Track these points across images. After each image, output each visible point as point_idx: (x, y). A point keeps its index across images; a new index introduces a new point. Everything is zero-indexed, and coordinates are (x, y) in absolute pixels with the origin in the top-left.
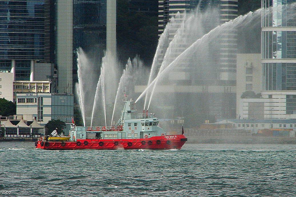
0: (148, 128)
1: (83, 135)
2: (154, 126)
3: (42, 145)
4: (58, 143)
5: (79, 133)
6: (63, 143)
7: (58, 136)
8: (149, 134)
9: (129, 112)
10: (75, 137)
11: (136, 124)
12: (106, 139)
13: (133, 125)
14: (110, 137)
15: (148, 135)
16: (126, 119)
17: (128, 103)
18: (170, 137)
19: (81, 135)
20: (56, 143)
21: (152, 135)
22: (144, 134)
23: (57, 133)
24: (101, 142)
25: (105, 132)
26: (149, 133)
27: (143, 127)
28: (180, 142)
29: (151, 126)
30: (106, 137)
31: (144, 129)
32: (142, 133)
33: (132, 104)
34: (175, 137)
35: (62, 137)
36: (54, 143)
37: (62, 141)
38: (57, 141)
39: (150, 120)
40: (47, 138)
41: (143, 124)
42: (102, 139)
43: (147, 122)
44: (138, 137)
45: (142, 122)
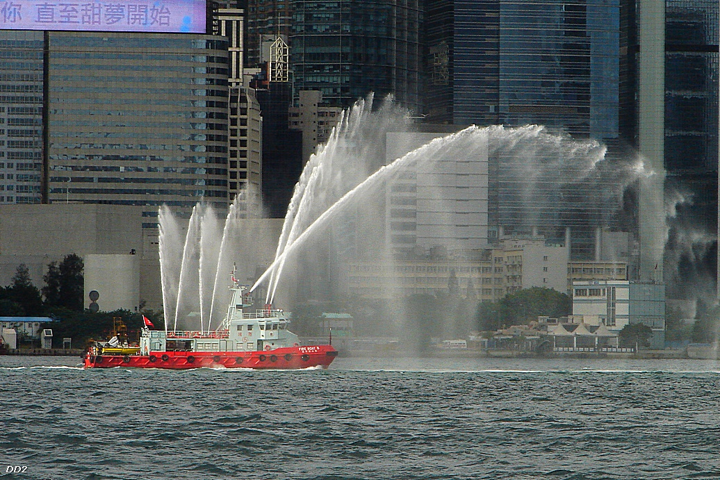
0: (271, 334)
1: (161, 345)
2: (281, 331)
3: (92, 362)
4: (118, 358)
5: (154, 341)
6: (126, 358)
7: (119, 346)
8: (273, 344)
9: (238, 307)
10: (148, 348)
12: (200, 351)
13: (245, 329)
14: (207, 348)
15: (271, 345)
16: (233, 317)
17: (239, 292)
18: (308, 349)
19: (157, 345)
20: (114, 358)
21: (276, 346)
22: (265, 344)
23: (117, 341)
24: (190, 357)
25: (199, 341)
26: (273, 342)
27: (263, 332)
28: (326, 357)
29: (275, 331)
30: (199, 348)
31: (263, 334)
32: (260, 342)
33: (245, 295)
34: (316, 348)
35: (126, 347)
36: (111, 358)
37: (125, 354)
38: (117, 354)
39: (275, 320)
40: (100, 349)
41: (262, 327)
42: (194, 351)
43: (269, 323)
44: (253, 348)
45: (262, 323)
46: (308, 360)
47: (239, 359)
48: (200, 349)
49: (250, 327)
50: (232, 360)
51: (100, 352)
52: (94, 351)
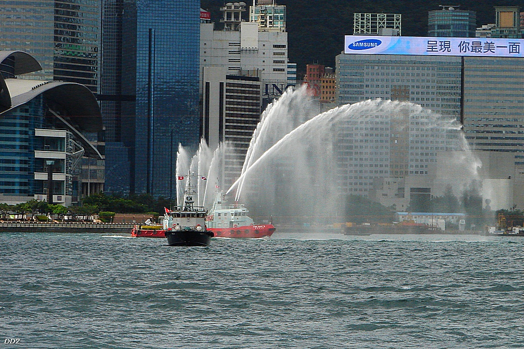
0: (238, 218)
2: (243, 217)
3: (135, 234)
4: (150, 231)
6: (155, 232)
9: (219, 203)
10: (168, 226)
13: (222, 215)
15: (237, 225)
16: (216, 209)
17: (220, 194)
18: (259, 227)
20: (148, 231)
21: (239, 226)
22: (234, 224)
23: (150, 222)
26: (239, 223)
27: (233, 217)
28: (269, 232)
29: (240, 217)
31: (233, 219)
32: (231, 223)
33: (223, 196)
34: (263, 226)
35: (155, 225)
36: (146, 231)
37: (154, 229)
38: (150, 229)
39: (240, 210)
40: (140, 227)
41: (232, 214)
43: (236, 212)
44: (227, 226)
45: (232, 212)
46: (258, 234)
47: (219, 233)
49: (226, 214)
51: (140, 228)
52: (137, 227)
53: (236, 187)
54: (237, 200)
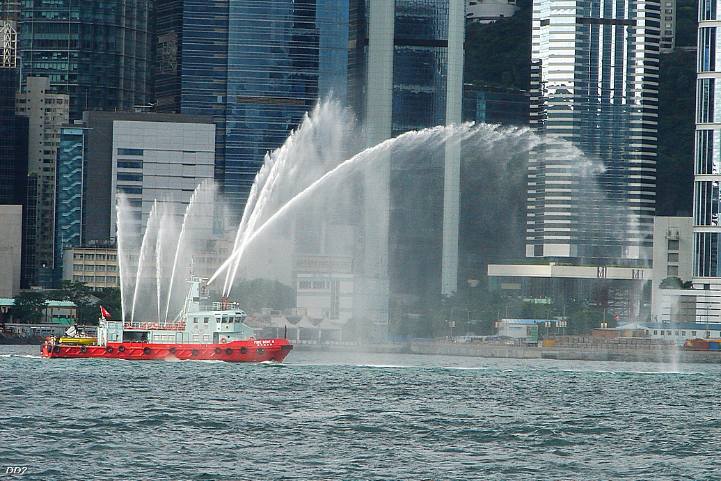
0: (227, 327)
1: (117, 336)
2: (237, 324)
3: (49, 351)
4: (75, 348)
5: (111, 332)
6: (83, 348)
7: (76, 336)
8: (229, 337)
9: (195, 299)
10: (105, 339)
11: (206, 320)
12: (156, 343)
13: (201, 321)
14: (163, 339)
15: (227, 338)
16: (190, 311)
17: (196, 285)
18: (264, 342)
19: (114, 336)
20: (72, 348)
21: (232, 339)
22: (221, 337)
23: (75, 331)
24: (146, 349)
25: (156, 332)
26: (228, 335)
27: (219, 325)
28: (281, 350)
29: (230, 324)
30: (155, 339)
31: (219, 327)
32: (216, 335)
33: (203, 288)
34: (271, 342)
35: (83, 338)
36: (68, 348)
37: (83, 345)
38: (74, 344)
39: (231, 313)
40: (58, 339)
41: (218, 320)
42: (150, 343)
43: (225, 316)
44: (209, 341)
45: (218, 316)
46: (263, 354)
47: (194, 352)
48: (157, 341)
50: (187, 352)
51: (57, 342)
52: (52, 341)
53: (224, 273)
54: (225, 295)
